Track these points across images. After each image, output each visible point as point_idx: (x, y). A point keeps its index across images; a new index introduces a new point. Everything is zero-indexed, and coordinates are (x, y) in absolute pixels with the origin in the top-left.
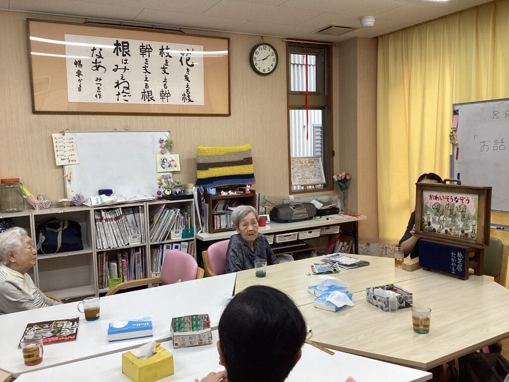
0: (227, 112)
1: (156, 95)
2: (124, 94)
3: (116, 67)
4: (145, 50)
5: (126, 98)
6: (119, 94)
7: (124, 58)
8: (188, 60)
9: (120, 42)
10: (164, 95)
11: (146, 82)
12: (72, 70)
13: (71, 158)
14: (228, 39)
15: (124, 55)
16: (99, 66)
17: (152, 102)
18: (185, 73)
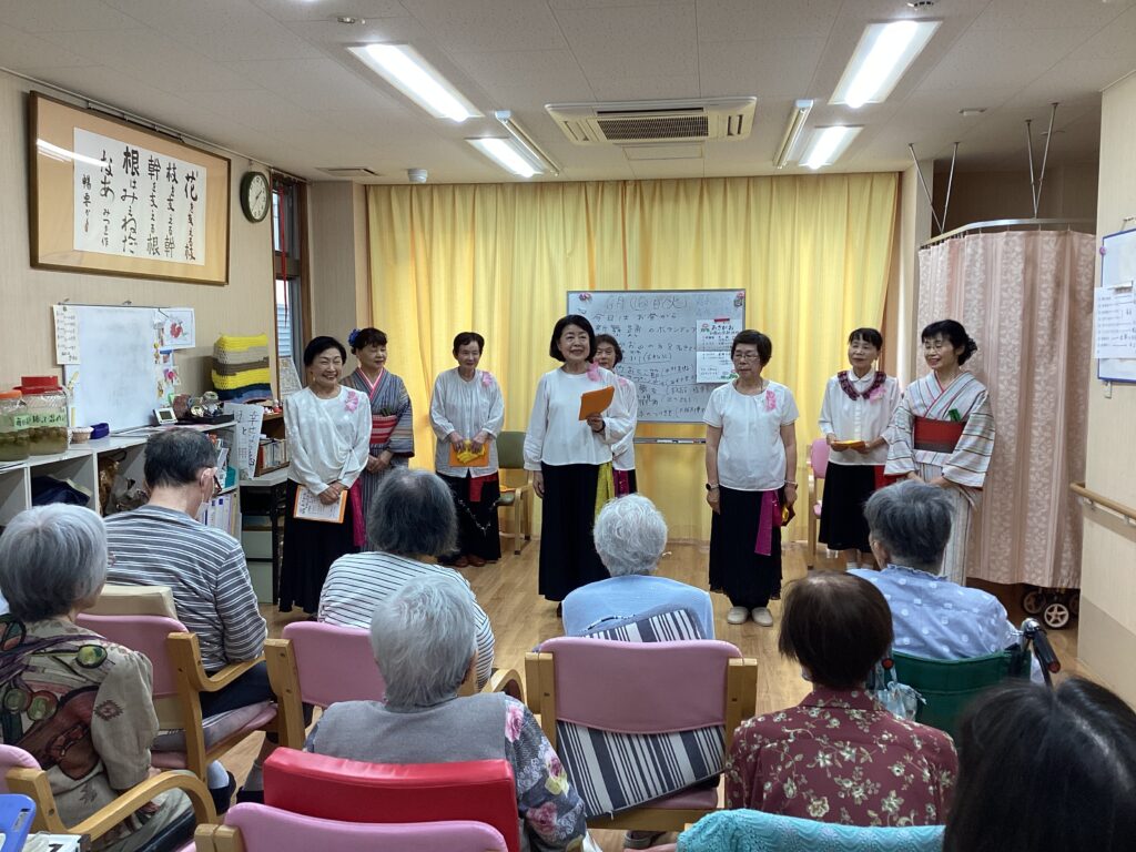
0: (223, 280)
1: (161, 246)
2: (131, 241)
3: (124, 194)
4: (154, 167)
5: (133, 248)
6: (124, 241)
7: (133, 178)
8: (192, 189)
9: (130, 151)
10: (170, 244)
11: (152, 222)
12: (80, 190)
13: (72, 352)
14: (229, 161)
15: (133, 174)
16: (108, 189)
17: (156, 257)
18: (188, 212)
